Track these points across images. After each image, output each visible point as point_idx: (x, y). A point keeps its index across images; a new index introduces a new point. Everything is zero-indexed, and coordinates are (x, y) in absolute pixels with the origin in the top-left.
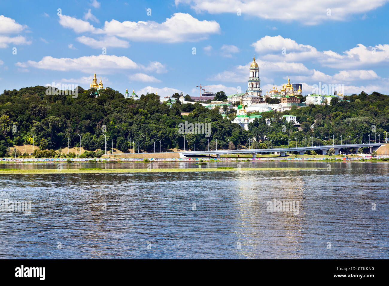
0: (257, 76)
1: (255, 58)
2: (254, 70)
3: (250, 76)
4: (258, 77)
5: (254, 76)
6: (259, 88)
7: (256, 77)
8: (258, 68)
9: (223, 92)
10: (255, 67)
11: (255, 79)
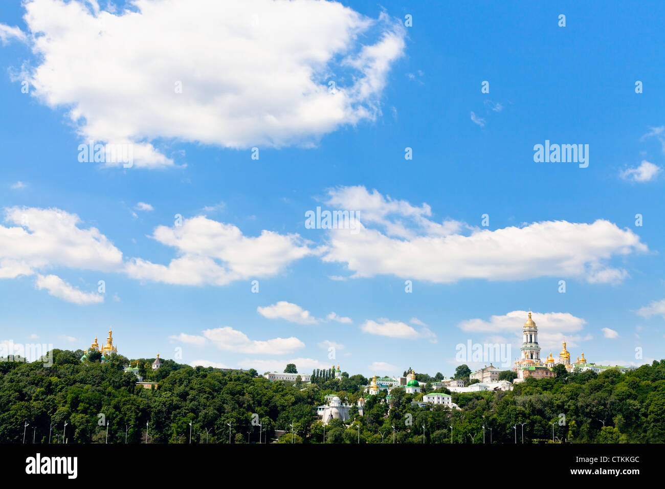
0: (533, 341)
1: (530, 314)
2: (527, 332)
3: (524, 342)
4: (536, 343)
5: (529, 340)
6: (537, 360)
7: (531, 342)
8: (535, 328)
10: (530, 327)
11: (529, 345)
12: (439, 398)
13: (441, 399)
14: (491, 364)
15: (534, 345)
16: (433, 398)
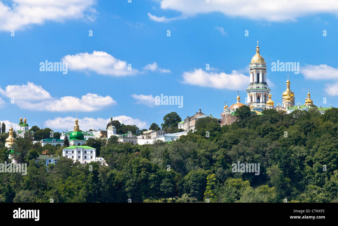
0: (261, 80)
1: (258, 48)
2: (254, 71)
3: (250, 82)
4: (264, 83)
5: (255, 80)
7: (258, 82)
8: (264, 65)
9: (175, 113)
11: (255, 86)
12: (79, 152)
13: (82, 152)
14: (200, 110)
15: (261, 86)
16: (73, 152)
